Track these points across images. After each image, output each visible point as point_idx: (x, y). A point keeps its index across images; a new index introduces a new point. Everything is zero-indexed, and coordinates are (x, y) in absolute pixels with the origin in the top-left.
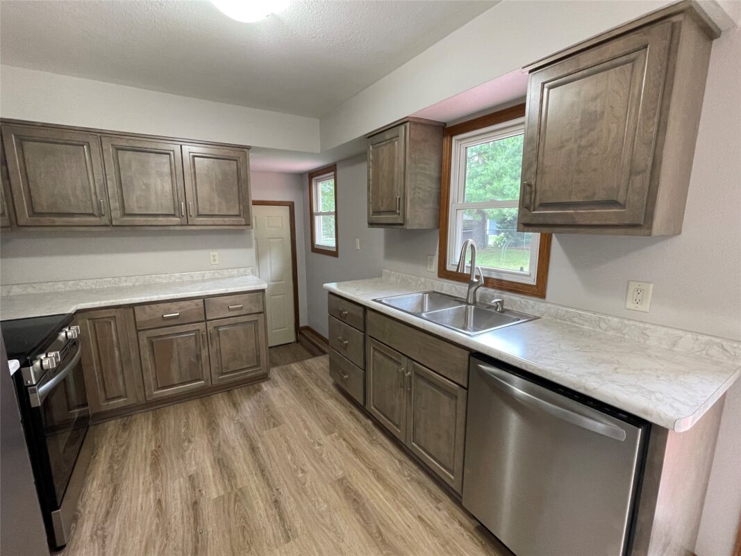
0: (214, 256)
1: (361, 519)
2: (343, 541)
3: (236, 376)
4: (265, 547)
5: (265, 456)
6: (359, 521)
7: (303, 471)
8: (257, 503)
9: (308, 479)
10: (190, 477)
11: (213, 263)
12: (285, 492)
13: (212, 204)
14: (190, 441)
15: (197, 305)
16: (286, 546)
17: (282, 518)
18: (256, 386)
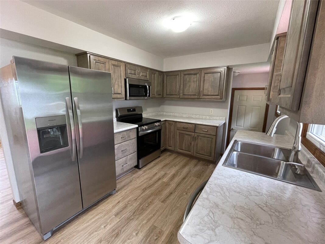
0: (211, 111)
1: (181, 218)
2: (170, 216)
3: (202, 156)
4: (157, 198)
5: (184, 182)
6: (180, 217)
7: (186, 194)
8: (168, 190)
9: (185, 196)
10: (166, 173)
11: (211, 113)
12: (176, 193)
13: (208, 91)
14: (175, 166)
15: (193, 126)
16: (161, 203)
17: (168, 197)
18: (209, 164)
